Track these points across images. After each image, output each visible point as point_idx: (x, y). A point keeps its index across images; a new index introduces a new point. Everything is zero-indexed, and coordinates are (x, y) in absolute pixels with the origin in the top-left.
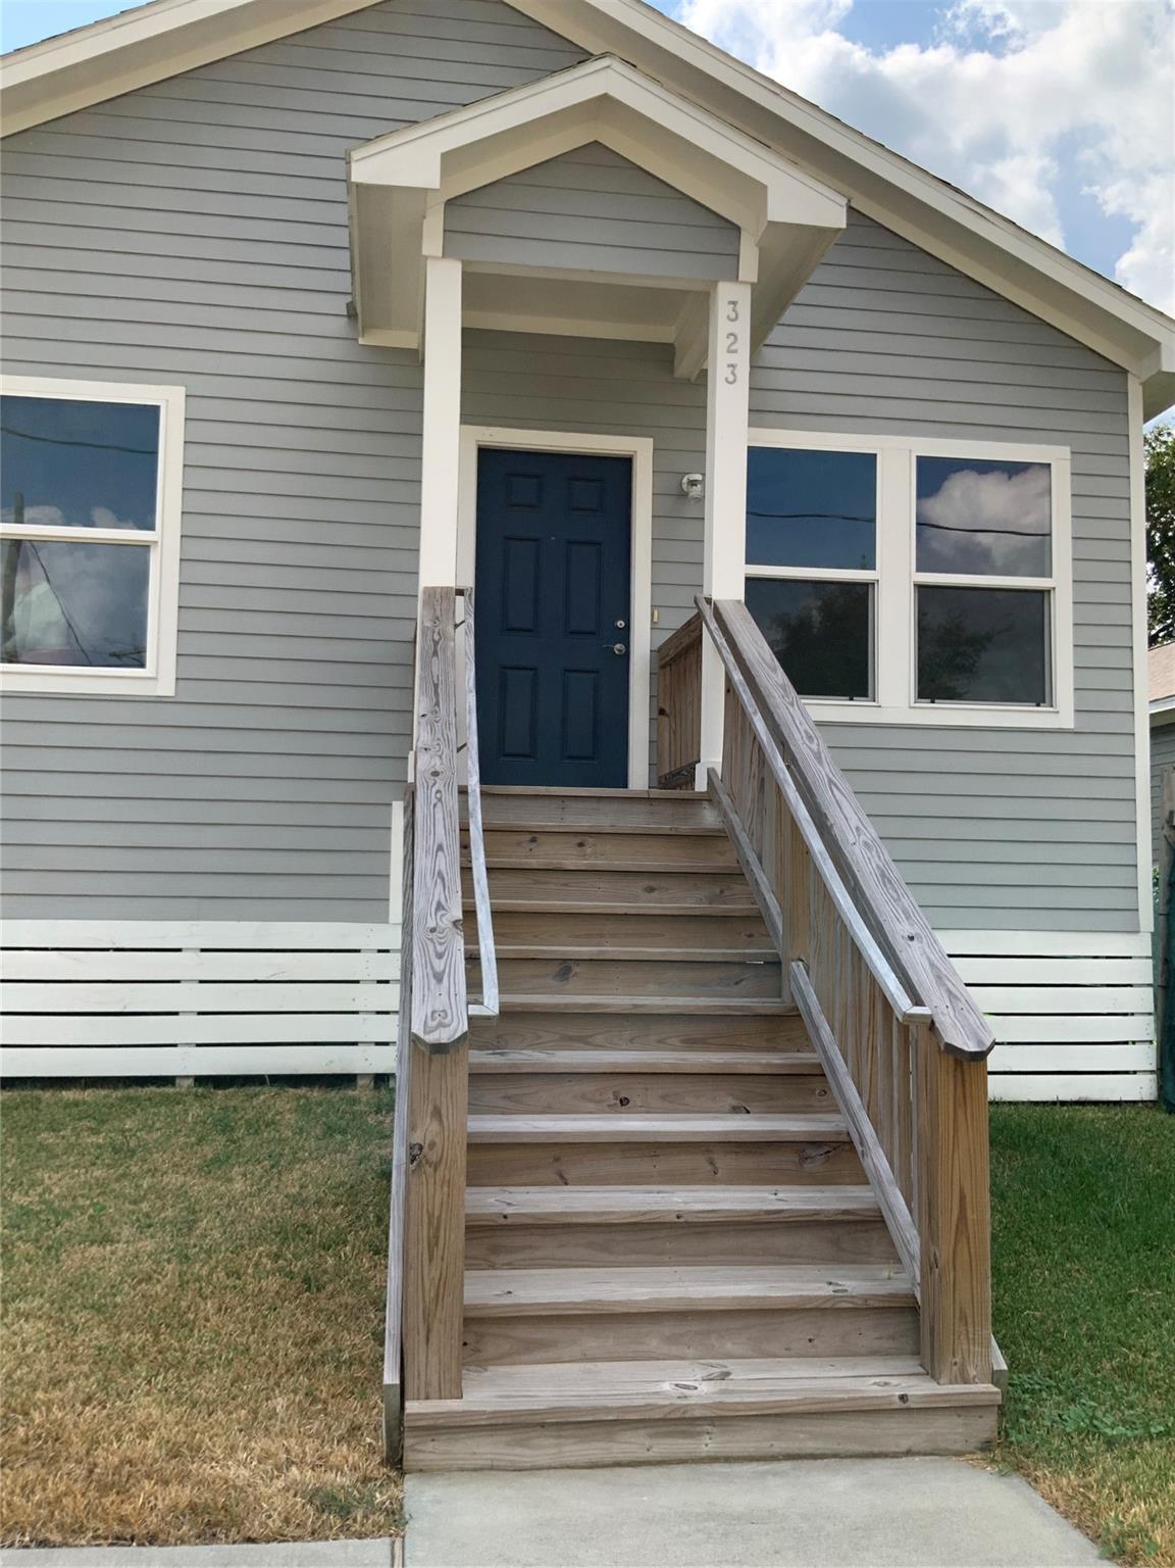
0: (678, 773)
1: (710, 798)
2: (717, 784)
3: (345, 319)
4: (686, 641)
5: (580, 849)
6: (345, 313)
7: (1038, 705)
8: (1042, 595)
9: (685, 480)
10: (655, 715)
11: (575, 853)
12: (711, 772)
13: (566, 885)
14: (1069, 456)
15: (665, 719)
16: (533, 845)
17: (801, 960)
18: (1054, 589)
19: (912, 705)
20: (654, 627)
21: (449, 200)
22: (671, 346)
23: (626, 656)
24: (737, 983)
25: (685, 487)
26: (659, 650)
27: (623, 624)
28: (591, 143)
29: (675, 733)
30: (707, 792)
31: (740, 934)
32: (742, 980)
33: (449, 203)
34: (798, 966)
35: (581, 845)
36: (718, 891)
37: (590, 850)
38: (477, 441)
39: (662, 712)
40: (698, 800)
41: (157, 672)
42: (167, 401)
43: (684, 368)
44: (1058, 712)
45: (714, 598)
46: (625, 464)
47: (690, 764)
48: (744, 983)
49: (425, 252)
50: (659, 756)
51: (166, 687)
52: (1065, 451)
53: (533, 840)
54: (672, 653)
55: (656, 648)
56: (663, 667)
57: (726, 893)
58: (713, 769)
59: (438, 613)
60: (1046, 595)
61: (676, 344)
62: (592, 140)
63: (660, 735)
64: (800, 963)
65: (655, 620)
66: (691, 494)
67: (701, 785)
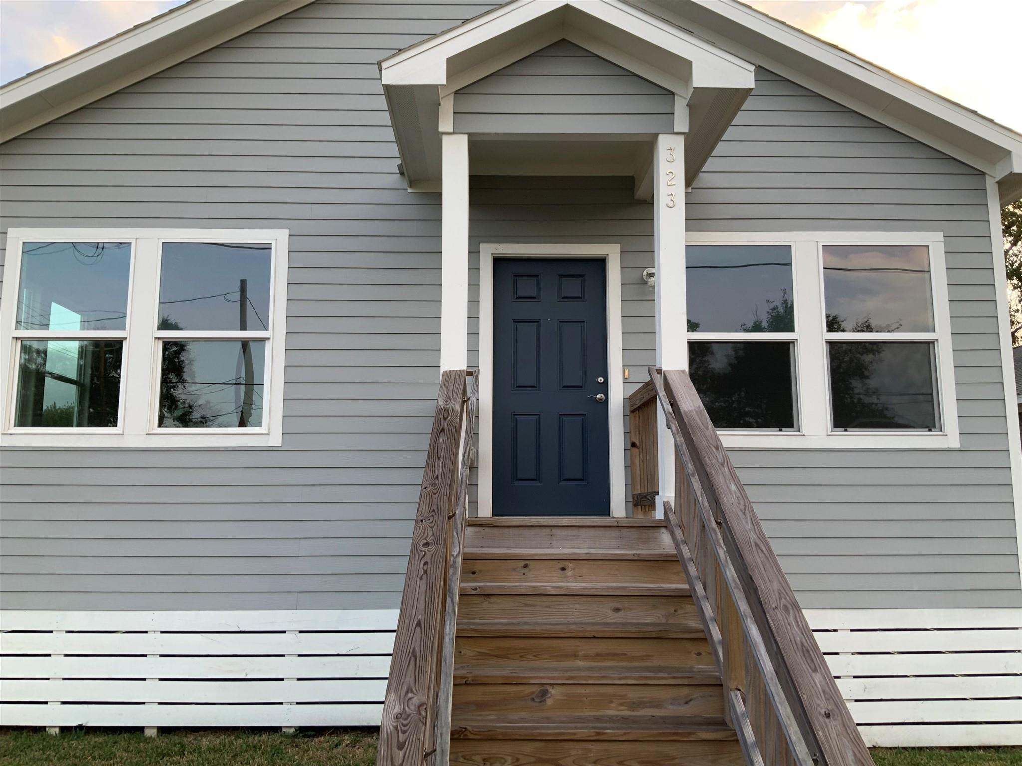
0: (645, 497)
1: (665, 524)
2: (672, 516)
3: (399, 174)
4: (647, 397)
5: (562, 572)
6: (398, 172)
7: (930, 430)
8: (929, 344)
9: (645, 273)
10: (629, 447)
11: (559, 575)
12: (666, 505)
13: (549, 607)
14: (942, 239)
15: (635, 450)
16: (526, 570)
17: (739, 690)
18: (937, 340)
19: (829, 434)
20: (626, 381)
21: (456, 91)
22: (632, 177)
23: (606, 402)
24: (687, 703)
25: (645, 277)
26: (630, 398)
27: (603, 380)
28: (561, 40)
29: (643, 461)
30: (664, 521)
31: (690, 653)
32: (691, 700)
33: (456, 93)
34: (736, 695)
35: (563, 569)
36: (672, 611)
37: (570, 572)
38: (492, 254)
39: (633, 445)
40: (656, 526)
41: (269, 430)
42: (276, 240)
43: (640, 194)
44: (946, 435)
45: (664, 369)
46: (600, 263)
47: (652, 493)
48: (691, 703)
49: (440, 129)
50: (633, 478)
51: (276, 440)
52: (939, 236)
53: (526, 566)
54: (638, 404)
55: (627, 397)
56: (633, 412)
57: (679, 612)
58: (668, 502)
59: (450, 392)
60: (931, 345)
61: (635, 176)
62: (561, 39)
63: (633, 463)
64: (738, 692)
65: (626, 376)
66: (649, 284)
67: (659, 514)
